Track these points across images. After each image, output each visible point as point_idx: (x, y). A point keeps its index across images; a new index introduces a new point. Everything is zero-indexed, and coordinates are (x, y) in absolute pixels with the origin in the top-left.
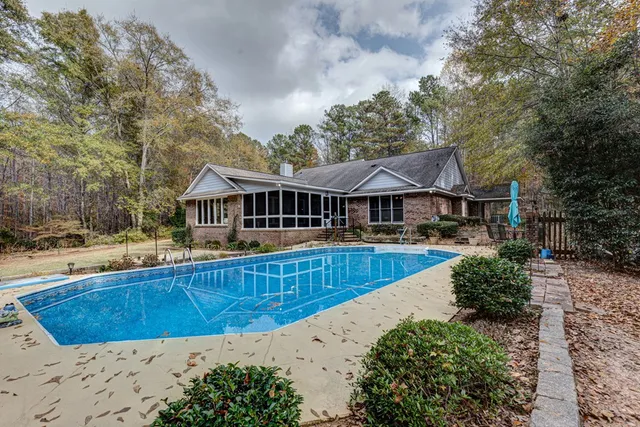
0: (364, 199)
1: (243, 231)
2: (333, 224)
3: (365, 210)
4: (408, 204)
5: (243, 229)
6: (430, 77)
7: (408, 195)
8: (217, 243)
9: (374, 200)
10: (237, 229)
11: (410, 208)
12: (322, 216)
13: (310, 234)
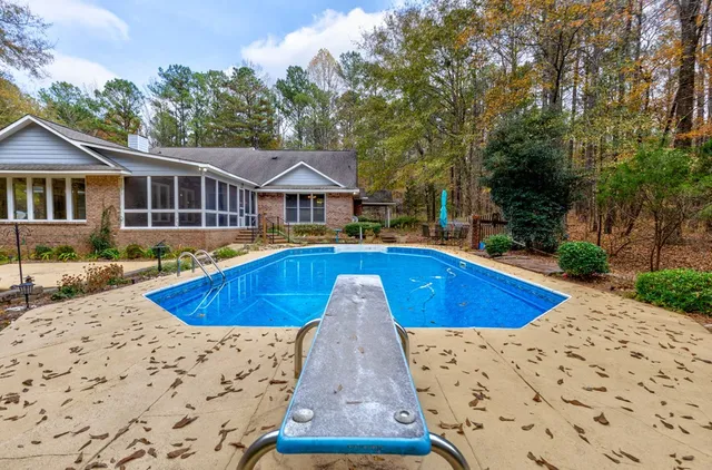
0: (279, 195)
1: (126, 232)
2: (247, 224)
3: (280, 209)
4: (328, 205)
5: (123, 227)
6: (298, 69)
7: (331, 195)
8: (68, 250)
9: (291, 198)
10: (112, 228)
11: (332, 208)
12: (238, 214)
13: (230, 235)
